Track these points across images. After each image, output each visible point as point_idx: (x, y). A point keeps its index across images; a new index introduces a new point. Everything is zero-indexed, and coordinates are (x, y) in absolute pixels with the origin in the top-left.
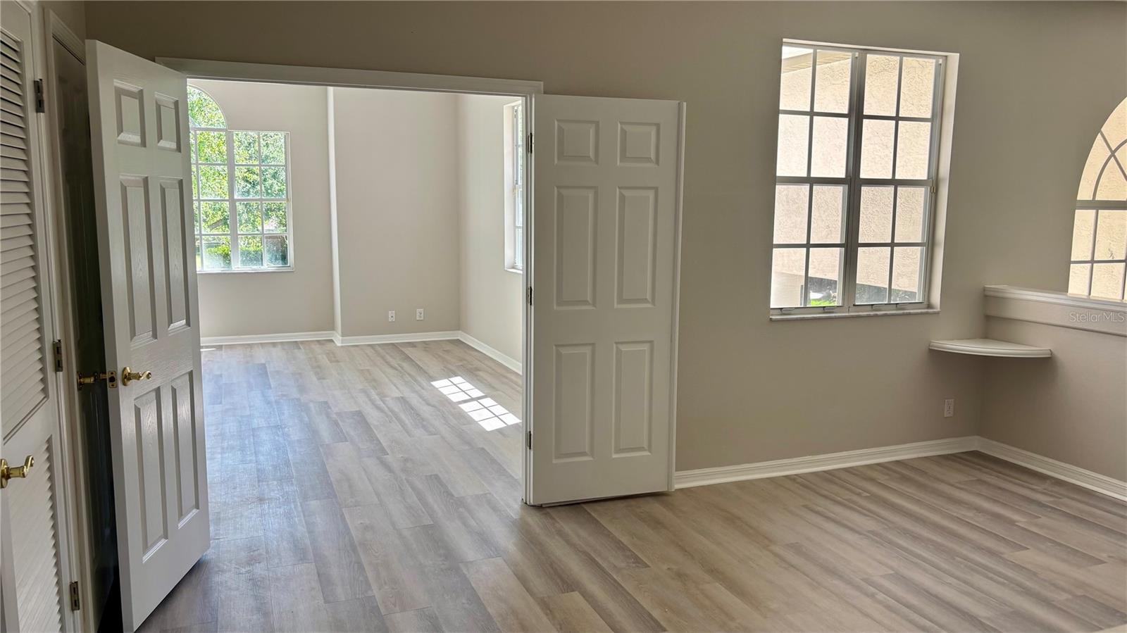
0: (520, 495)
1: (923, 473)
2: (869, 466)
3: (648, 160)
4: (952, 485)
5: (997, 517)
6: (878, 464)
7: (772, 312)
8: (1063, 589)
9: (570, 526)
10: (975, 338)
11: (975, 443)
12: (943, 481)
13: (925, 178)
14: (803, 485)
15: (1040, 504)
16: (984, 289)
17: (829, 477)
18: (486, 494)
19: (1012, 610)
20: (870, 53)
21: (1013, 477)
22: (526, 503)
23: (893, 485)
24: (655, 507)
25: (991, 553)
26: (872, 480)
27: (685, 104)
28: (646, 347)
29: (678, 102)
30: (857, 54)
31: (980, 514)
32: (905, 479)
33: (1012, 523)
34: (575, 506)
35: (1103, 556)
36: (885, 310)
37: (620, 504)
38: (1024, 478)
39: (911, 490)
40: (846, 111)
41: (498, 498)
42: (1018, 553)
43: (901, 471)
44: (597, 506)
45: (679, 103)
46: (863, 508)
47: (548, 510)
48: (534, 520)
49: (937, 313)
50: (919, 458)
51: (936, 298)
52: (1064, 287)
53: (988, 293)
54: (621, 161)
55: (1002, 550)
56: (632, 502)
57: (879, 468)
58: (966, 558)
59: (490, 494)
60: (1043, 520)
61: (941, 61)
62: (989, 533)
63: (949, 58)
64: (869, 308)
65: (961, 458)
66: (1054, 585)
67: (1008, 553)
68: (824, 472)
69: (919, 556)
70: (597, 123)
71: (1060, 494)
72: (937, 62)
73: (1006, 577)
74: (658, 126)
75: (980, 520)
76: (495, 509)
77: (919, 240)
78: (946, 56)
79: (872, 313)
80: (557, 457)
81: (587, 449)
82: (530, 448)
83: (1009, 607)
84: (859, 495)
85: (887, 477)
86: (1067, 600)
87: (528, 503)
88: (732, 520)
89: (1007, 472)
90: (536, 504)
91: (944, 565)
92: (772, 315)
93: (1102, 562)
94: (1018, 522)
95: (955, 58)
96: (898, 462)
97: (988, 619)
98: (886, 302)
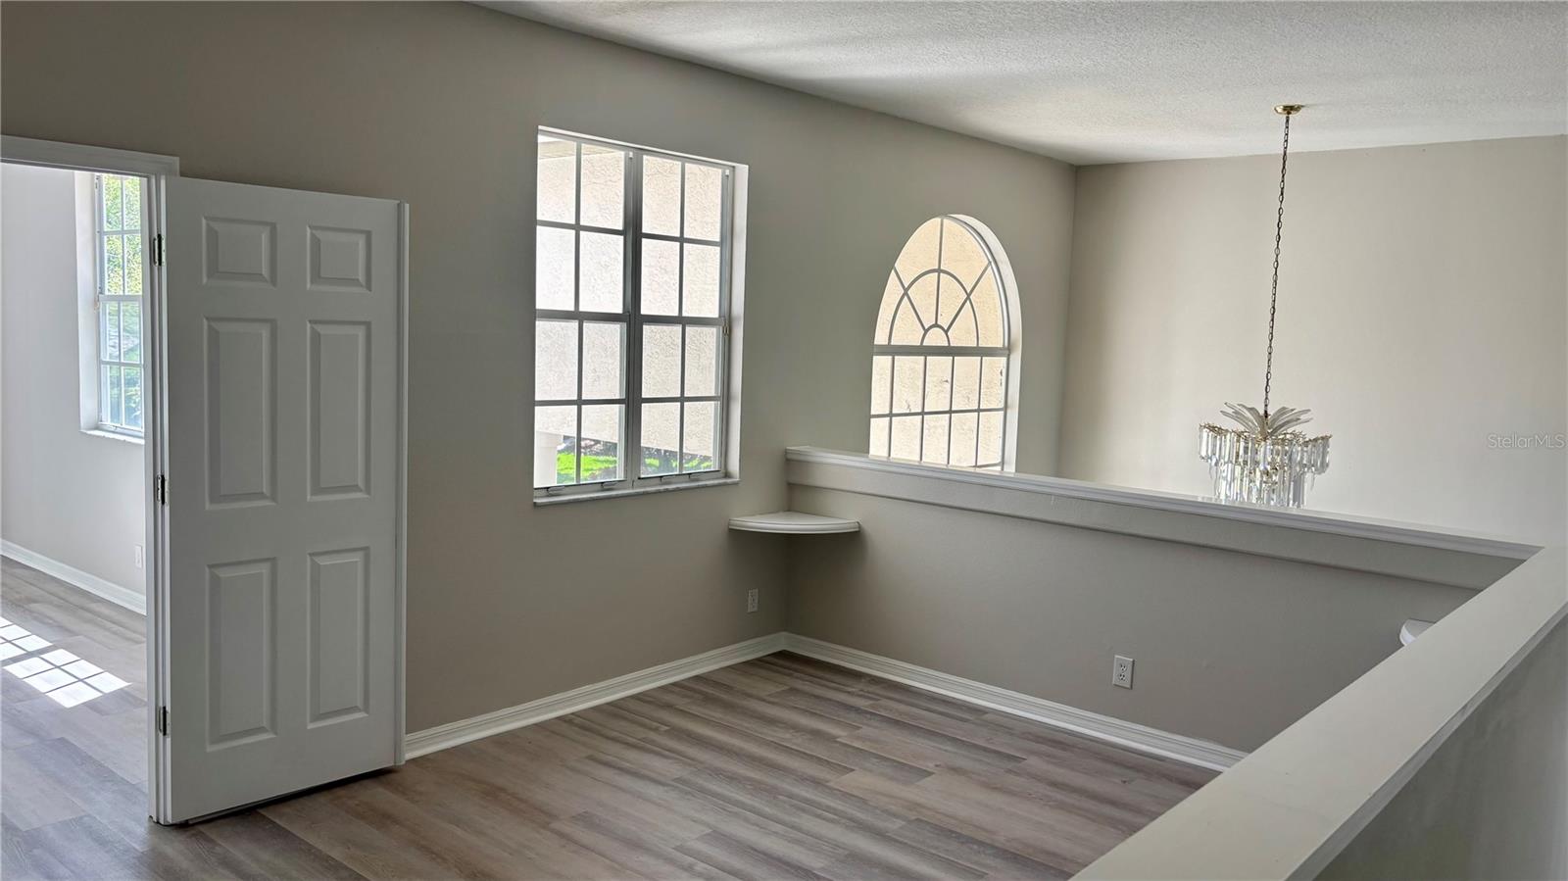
0: (145, 809)
1: (728, 688)
2: (663, 688)
3: (355, 282)
4: (764, 700)
5: (816, 734)
6: (674, 684)
7: (536, 493)
8: (895, 815)
9: (242, 849)
10: (777, 512)
11: (782, 642)
12: (751, 696)
13: (716, 315)
14: (583, 727)
15: (857, 710)
16: (786, 452)
17: (614, 710)
18: (81, 818)
19: (846, 852)
20: (647, 155)
21: (827, 680)
22: (158, 822)
23: (695, 709)
24: (377, 793)
25: (817, 783)
26: (669, 706)
27: (407, 206)
28: (357, 558)
29: (398, 202)
30: (631, 154)
31: (799, 734)
32: (708, 700)
33: (832, 739)
34: (248, 815)
35: (930, 766)
36: (675, 483)
37: (322, 799)
38: (838, 678)
39: (717, 714)
40: (620, 227)
41: (105, 821)
42: (844, 777)
43: (700, 688)
44: (286, 809)
45: (398, 205)
46: (663, 748)
47: (201, 828)
48: (176, 849)
49: (736, 484)
50: (722, 668)
51: (734, 465)
52: (864, 448)
53: (789, 456)
54: (312, 282)
55: (828, 777)
56: (340, 792)
57: (677, 689)
58: (791, 796)
59: (89, 816)
60: (865, 730)
61: (727, 172)
62: (811, 757)
63: (737, 171)
64: (658, 481)
65: (768, 662)
66: (885, 811)
67: (835, 780)
68: (609, 704)
69: (737, 803)
70: (273, 227)
71: (878, 695)
72: (724, 173)
73: (835, 811)
74: (368, 234)
75: (797, 742)
76: (102, 842)
77: (712, 393)
78: (734, 167)
79: (662, 488)
80: (213, 742)
81: (265, 723)
82: (165, 734)
83: (844, 849)
84: (656, 730)
85: (687, 700)
86: (901, 828)
87: (162, 822)
88: (493, 794)
89: (820, 673)
90: (177, 821)
91: (767, 810)
92: (536, 497)
93: (930, 774)
94: (839, 737)
95: (743, 170)
96: (697, 678)
97: (823, 869)
98: (677, 473)
